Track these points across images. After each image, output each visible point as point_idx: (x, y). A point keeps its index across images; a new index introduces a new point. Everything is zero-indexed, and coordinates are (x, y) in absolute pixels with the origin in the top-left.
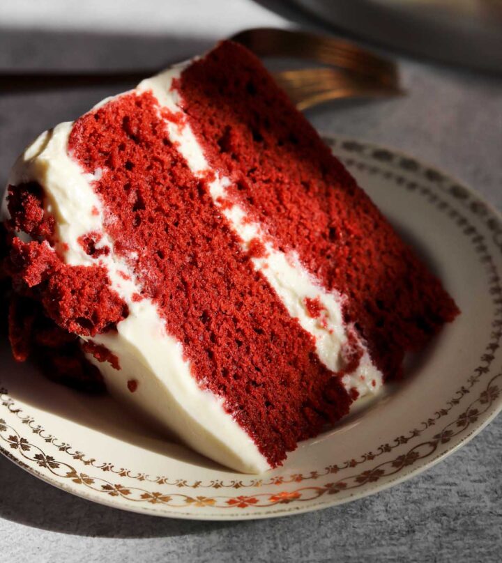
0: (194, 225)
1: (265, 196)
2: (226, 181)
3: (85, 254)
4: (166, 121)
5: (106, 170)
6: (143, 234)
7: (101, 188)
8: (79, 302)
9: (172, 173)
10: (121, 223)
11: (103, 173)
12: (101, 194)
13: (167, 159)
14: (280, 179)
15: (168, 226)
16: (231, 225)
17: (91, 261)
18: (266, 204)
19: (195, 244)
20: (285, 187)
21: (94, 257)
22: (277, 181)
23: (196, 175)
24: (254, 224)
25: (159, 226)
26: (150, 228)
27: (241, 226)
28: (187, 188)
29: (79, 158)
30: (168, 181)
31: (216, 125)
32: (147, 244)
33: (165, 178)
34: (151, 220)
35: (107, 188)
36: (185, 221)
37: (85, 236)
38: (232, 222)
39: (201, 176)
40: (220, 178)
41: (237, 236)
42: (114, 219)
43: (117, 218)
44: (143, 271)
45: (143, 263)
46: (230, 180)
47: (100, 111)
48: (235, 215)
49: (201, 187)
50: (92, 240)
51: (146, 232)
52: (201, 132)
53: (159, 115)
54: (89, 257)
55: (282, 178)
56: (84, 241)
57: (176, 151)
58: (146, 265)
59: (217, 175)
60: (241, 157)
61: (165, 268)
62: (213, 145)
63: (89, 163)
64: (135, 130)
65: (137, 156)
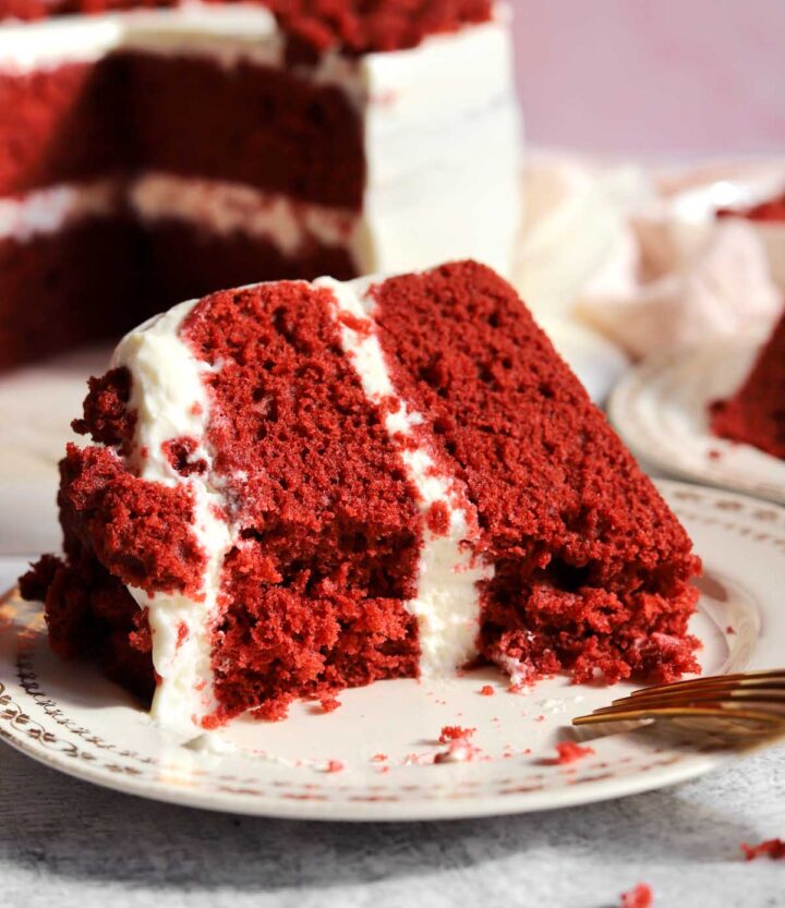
0: (349, 458)
1: (475, 445)
2: (417, 418)
3: (170, 466)
4: (342, 325)
5: (231, 362)
6: (263, 454)
7: (215, 382)
8: (135, 533)
9: (332, 388)
10: (234, 432)
11: (225, 365)
12: (213, 389)
13: (330, 369)
14: (507, 431)
15: (307, 451)
16: (409, 472)
17: (176, 479)
18: (474, 455)
19: (342, 483)
20: (512, 442)
21: (181, 474)
22: (503, 431)
23: (369, 398)
24: (444, 478)
25: (292, 446)
26: (277, 447)
27: (423, 477)
28: (351, 412)
29: (194, 339)
30: (324, 395)
31: (421, 348)
32: (266, 466)
33: (319, 391)
34: (283, 437)
35: (225, 383)
36: (335, 450)
37: (174, 440)
38: (411, 469)
39: (377, 402)
40: (408, 412)
41: (414, 488)
42: (224, 423)
43: (229, 423)
44: (249, 499)
45: (251, 487)
46: (424, 417)
47: (246, 293)
48: (417, 462)
49: (374, 416)
50: (184, 449)
51: (270, 451)
52: (396, 349)
53: (334, 316)
54: (175, 473)
55: (510, 429)
56: (172, 447)
57: (348, 363)
58: (255, 491)
59: (403, 404)
60: (451, 393)
61: (285, 502)
62: (410, 370)
63: (208, 349)
64: (290, 326)
65: (283, 354)
